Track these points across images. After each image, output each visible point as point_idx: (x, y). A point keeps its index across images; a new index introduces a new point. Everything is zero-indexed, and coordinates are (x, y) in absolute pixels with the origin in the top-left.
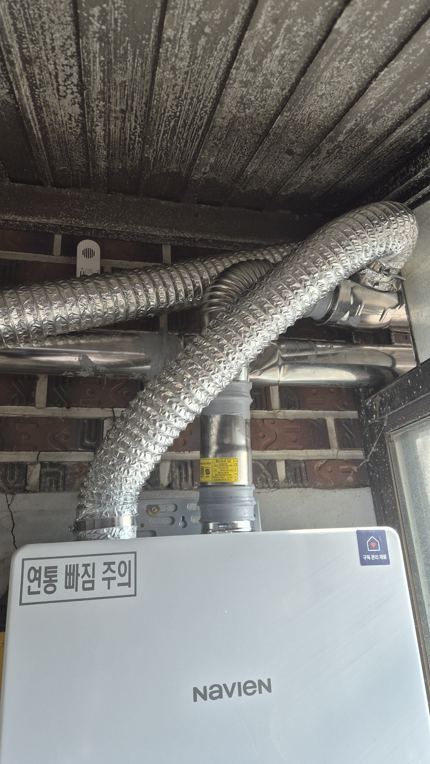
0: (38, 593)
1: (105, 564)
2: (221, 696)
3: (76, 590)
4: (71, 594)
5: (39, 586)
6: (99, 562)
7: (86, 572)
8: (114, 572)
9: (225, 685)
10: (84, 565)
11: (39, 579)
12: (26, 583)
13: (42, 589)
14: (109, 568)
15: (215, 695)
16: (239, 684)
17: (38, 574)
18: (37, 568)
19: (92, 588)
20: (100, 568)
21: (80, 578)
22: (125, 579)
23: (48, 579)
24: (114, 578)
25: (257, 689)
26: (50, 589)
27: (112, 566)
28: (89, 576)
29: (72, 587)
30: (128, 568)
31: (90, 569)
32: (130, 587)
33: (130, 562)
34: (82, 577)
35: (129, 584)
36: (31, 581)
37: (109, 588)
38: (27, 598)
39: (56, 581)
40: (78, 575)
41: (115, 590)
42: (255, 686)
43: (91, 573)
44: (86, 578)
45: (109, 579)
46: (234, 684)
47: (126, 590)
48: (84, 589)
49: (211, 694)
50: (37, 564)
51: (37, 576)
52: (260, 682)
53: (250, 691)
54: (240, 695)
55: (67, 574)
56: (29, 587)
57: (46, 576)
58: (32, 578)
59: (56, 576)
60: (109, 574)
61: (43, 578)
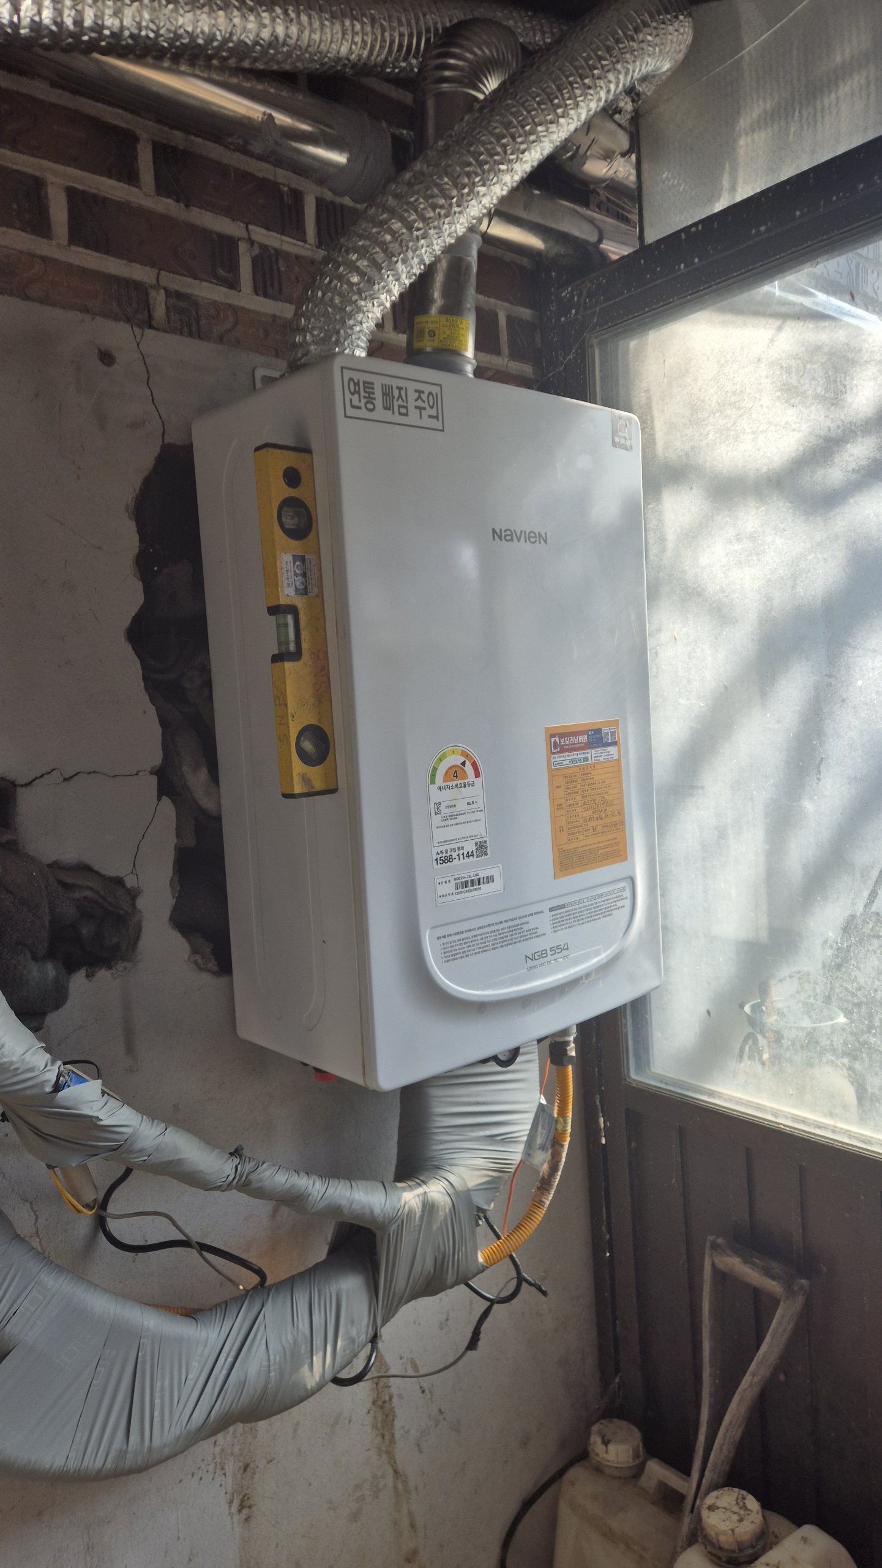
0: (359, 408)
1: (416, 391)
2: (512, 540)
3: (393, 413)
4: (387, 416)
5: (360, 401)
6: (412, 387)
7: (400, 396)
8: (424, 402)
9: (515, 531)
10: (398, 388)
11: (359, 393)
12: (348, 396)
13: (362, 405)
14: (419, 397)
15: (508, 538)
16: (525, 532)
17: (357, 387)
18: (356, 381)
19: (406, 415)
20: (412, 396)
21: (395, 400)
22: (433, 412)
23: (367, 395)
24: (424, 409)
25: (538, 539)
26: (370, 406)
27: (422, 395)
28: (403, 401)
29: (389, 409)
30: (435, 401)
31: (403, 393)
32: (438, 420)
33: (437, 394)
34: (397, 400)
35: (437, 418)
36: (353, 394)
37: (421, 418)
38: (351, 412)
39: (374, 399)
40: (393, 397)
41: (427, 422)
42: (536, 537)
43: (404, 399)
44: (400, 402)
45: (421, 409)
46: (521, 531)
47: (434, 424)
48: (401, 414)
49: (505, 536)
50: (356, 376)
51: (357, 389)
52: (540, 534)
53: (533, 540)
54: (526, 542)
55: (384, 394)
56: (351, 400)
57: (365, 392)
58: (352, 390)
59: (373, 393)
60: (420, 403)
61: (362, 394)
